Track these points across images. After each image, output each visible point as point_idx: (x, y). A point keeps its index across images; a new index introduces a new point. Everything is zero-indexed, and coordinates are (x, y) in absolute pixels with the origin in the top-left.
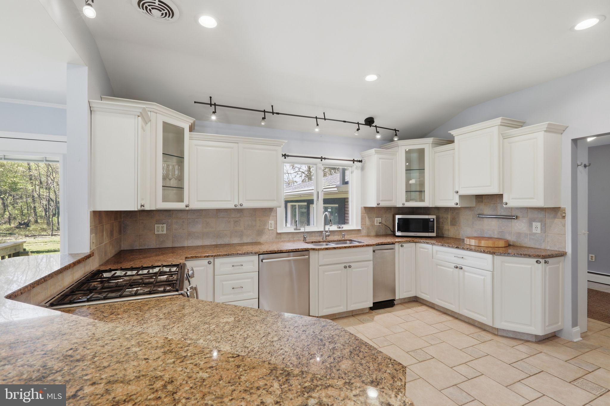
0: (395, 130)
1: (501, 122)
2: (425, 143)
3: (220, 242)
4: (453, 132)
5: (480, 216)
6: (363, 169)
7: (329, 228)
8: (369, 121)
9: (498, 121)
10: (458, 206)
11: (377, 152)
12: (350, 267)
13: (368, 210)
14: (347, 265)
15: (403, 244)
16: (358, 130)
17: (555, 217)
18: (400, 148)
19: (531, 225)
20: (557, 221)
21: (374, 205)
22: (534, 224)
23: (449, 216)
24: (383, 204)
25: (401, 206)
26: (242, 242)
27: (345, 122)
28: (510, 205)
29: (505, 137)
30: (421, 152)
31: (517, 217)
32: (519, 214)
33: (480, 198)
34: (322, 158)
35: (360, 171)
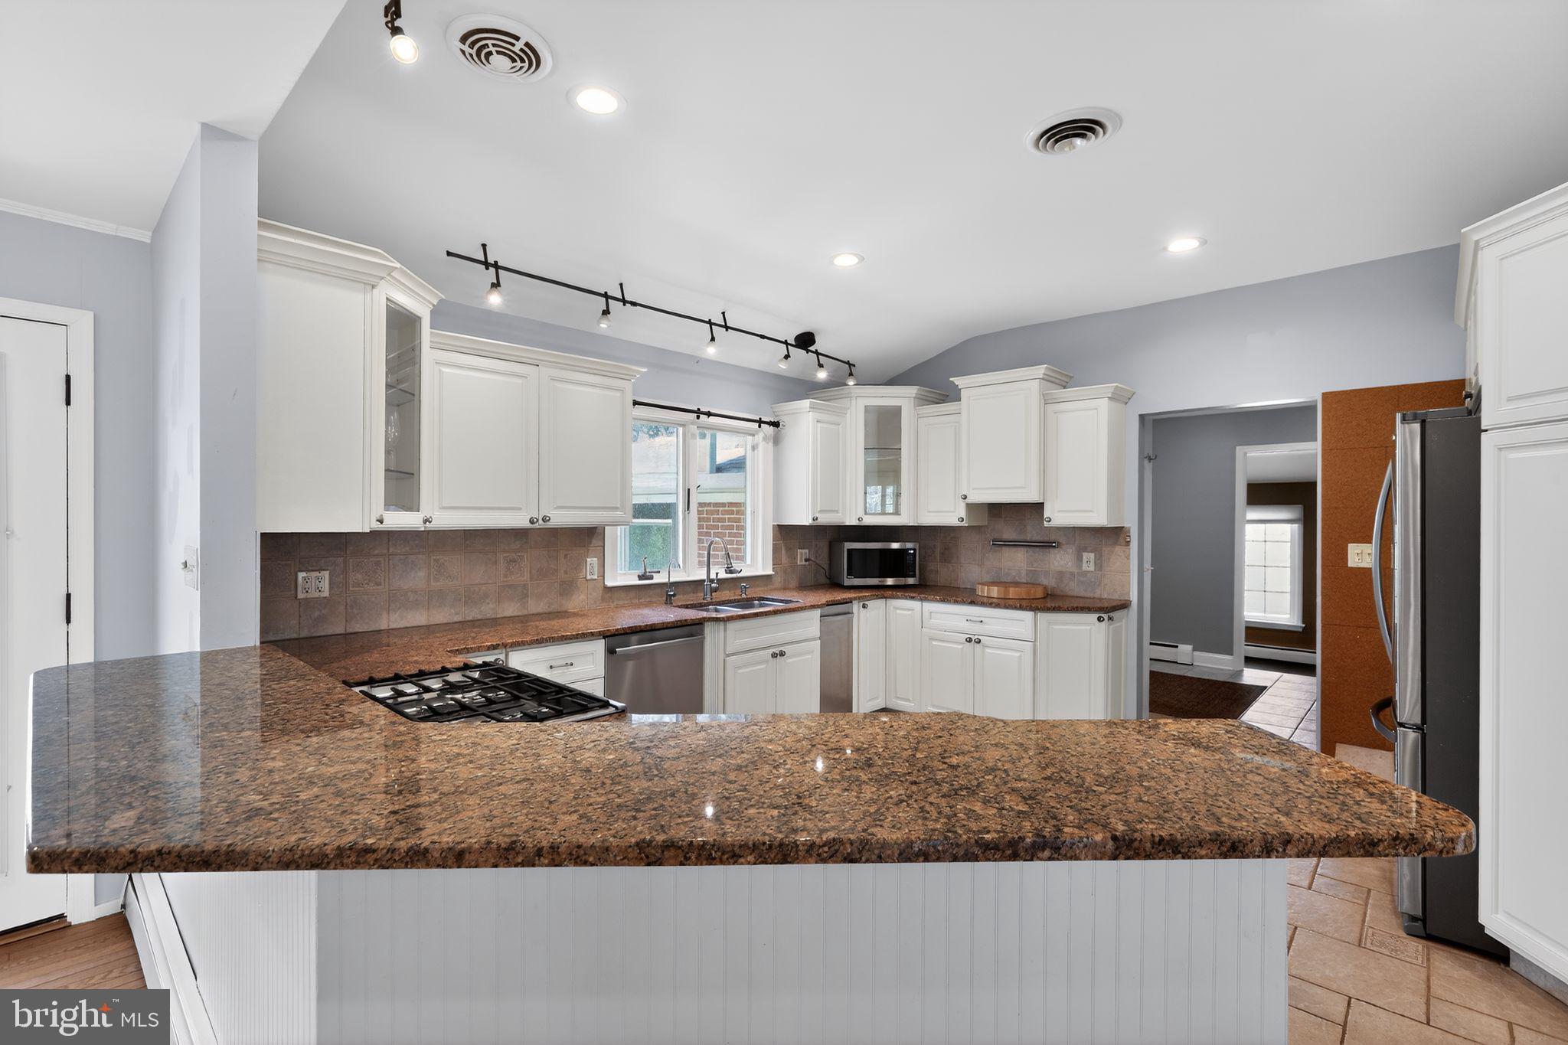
0: (848, 363)
1: (1044, 374)
2: (902, 397)
3: (473, 614)
4: (959, 381)
5: (1000, 544)
6: (777, 441)
7: (717, 574)
8: (805, 341)
9: (1040, 370)
10: (964, 524)
11: (812, 407)
12: (782, 654)
13: (786, 534)
14: (777, 650)
15: (866, 603)
16: (787, 357)
17: (1116, 543)
18: (854, 402)
19: (1080, 559)
20: (1118, 549)
21: (806, 521)
22: (1085, 555)
23: (938, 544)
24: (825, 519)
25: (854, 522)
26: (525, 612)
27: (763, 337)
28: (1053, 523)
29: (1047, 401)
30: (896, 412)
31: (1059, 545)
32: (1062, 540)
33: (996, 510)
34: (698, 412)
35: (771, 444)
